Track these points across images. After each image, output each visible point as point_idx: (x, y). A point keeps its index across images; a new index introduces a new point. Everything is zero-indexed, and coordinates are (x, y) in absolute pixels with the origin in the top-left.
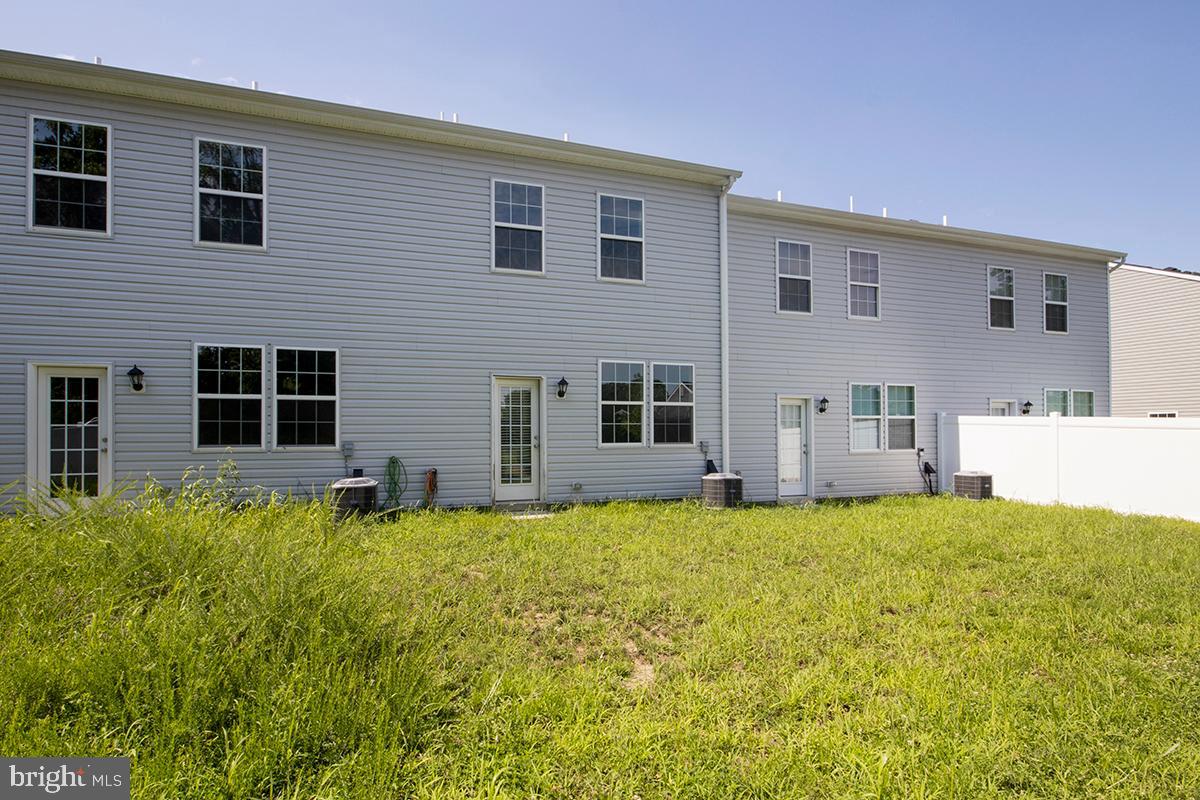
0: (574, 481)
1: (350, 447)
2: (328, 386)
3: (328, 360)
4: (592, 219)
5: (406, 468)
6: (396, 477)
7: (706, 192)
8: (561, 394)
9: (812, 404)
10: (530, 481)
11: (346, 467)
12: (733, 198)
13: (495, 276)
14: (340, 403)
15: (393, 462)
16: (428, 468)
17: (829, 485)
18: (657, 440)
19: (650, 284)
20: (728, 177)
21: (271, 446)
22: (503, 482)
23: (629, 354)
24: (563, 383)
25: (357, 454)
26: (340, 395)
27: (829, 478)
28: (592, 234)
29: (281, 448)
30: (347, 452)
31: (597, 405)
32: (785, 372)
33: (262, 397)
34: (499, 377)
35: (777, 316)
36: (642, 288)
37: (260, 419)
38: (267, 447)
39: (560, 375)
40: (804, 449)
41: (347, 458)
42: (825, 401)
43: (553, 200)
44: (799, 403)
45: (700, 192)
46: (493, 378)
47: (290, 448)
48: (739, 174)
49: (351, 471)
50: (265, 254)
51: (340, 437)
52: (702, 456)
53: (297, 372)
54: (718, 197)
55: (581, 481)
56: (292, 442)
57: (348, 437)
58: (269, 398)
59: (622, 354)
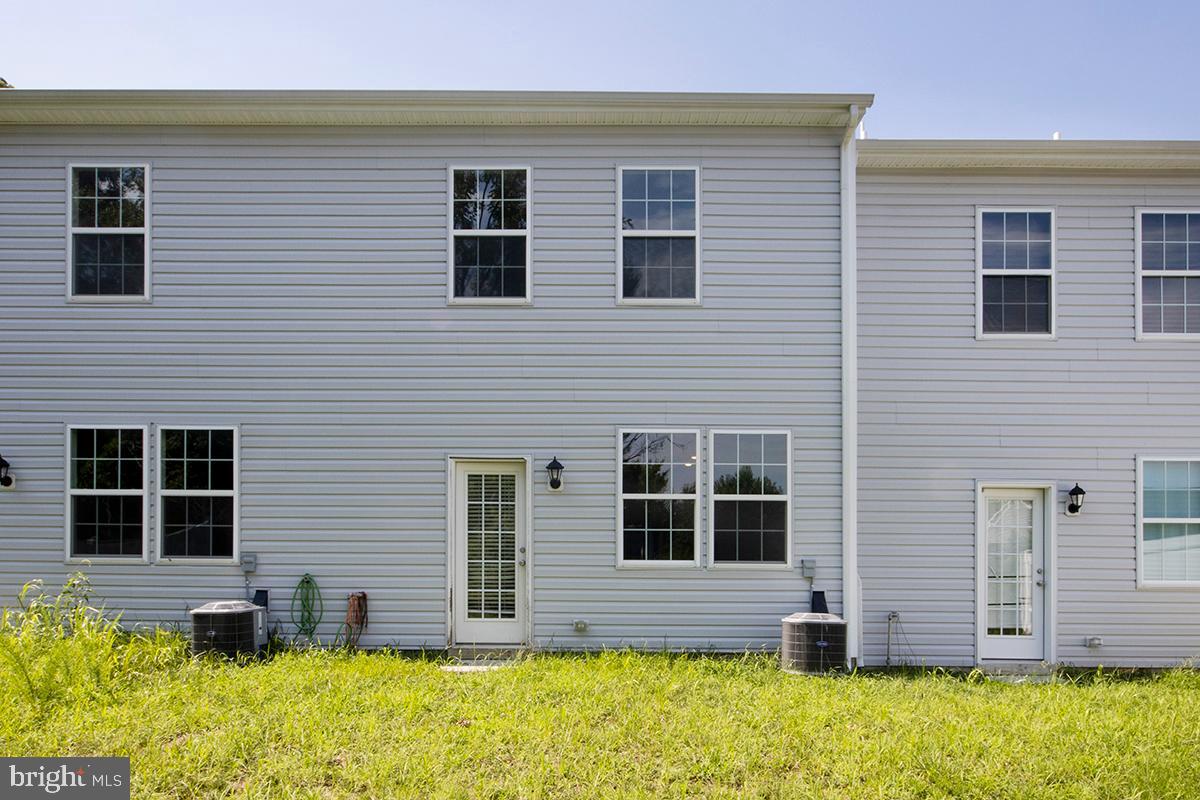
0: (576, 618)
1: (252, 559)
2: (224, 478)
3: (223, 441)
4: (609, 209)
5: (321, 591)
6: (311, 602)
7: (814, 142)
8: (555, 484)
9: (1053, 497)
10: (513, 616)
11: (247, 587)
12: (866, 146)
13: (455, 311)
14: (240, 500)
15: (307, 582)
16: (351, 592)
17: (1090, 644)
18: (718, 557)
19: (709, 303)
20: (848, 108)
21: (155, 558)
22: (471, 615)
23: (670, 418)
24: (555, 466)
25: (262, 570)
26: (240, 489)
27: (1090, 631)
28: (608, 232)
29: (166, 560)
30: (249, 567)
31: (615, 501)
32: (995, 441)
33: (144, 492)
34: (459, 460)
35: (979, 345)
36: (696, 311)
37: (141, 521)
38: (150, 558)
39: (549, 455)
40: (1038, 578)
41: (248, 573)
42: (1077, 491)
43: (545, 186)
44: (1029, 495)
45: (804, 142)
46: (451, 462)
47: (176, 560)
48: (867, 100)
49: (253, 592)
50: (149, 305)
51: (240, 547)
52: (804, 585)
53: (185, 459)
54: (839, 147)
55: (587, 619)
56: (180, 553)
57: (250, 546)
58: (153, 493)
59: (660, 419)
